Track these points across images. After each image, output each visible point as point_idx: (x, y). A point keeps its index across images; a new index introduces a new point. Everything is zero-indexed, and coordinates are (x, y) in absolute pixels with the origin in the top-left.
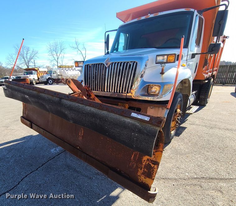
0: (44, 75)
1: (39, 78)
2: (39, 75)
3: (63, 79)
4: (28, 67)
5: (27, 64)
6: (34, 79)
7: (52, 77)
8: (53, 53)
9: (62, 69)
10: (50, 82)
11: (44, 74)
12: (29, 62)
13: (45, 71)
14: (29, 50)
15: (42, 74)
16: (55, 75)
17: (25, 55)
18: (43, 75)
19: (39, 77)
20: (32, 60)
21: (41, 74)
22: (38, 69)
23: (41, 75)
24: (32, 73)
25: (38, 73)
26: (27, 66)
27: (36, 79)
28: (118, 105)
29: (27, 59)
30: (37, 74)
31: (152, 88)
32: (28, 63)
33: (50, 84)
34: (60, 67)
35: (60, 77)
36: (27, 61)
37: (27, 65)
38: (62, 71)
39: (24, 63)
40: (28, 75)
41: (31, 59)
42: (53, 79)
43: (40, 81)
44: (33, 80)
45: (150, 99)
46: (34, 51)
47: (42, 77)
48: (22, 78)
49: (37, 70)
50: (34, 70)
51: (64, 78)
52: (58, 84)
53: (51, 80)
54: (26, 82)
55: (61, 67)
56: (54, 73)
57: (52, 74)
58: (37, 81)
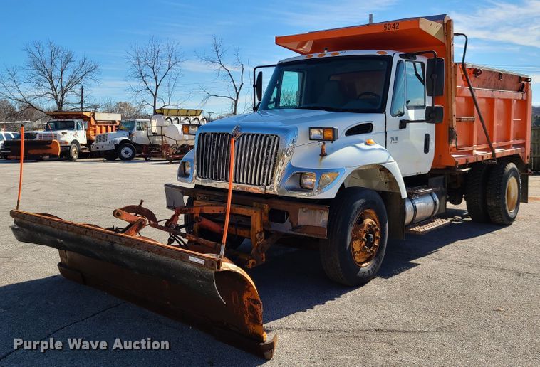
0: (110, 132)
1: (90, 141)
2: (92, 132)
3: (166, 146)
4: (60, 105)
5: (59, 98)
6: (75, 142)
7: (134, 140)
8: (143, 72)
9: (167, 117)
10: (127, 152)
11: (110, 129)
12: (64, 91)
13: (114, 122)
14: (72, 60)
15: (104, 129)
16: (143, 132)
17: (56, 73)
18: (104, 132)
19: (94, 138)
20: (77, 89)
21: (98, 129)
22: (94, 116)
23: (98, 133)
24: (70, 127)
25: (90, 125)
26: (58, 103)
27: (80, 142)
28: (252, 206)
29: (59, 85)
30: (87, 130)
31: (306, 178)
32: (62, 95)
33: (124, 160)
34: (162, 114)
35: (158, 140)
36: (59, 89)
37: (56, 100)
38: (168, 123)
39: (50, 95)
40: (60, 132)
41: (73, 85)
42: (135, 145)
43: (94, 149)
44: (74, 145)
45: (304, 195)
46: (86, 62)
47: (102, 138)
48: (37, 139)
49: (90, 118)
50: (80, 116)
51: (171, 142)
52: (150, 160)
53: (129, 147)
54: (49, 151)
55: (165, 112)
56: (139, 129)
57: (135, 131)
58: (83, 149)
